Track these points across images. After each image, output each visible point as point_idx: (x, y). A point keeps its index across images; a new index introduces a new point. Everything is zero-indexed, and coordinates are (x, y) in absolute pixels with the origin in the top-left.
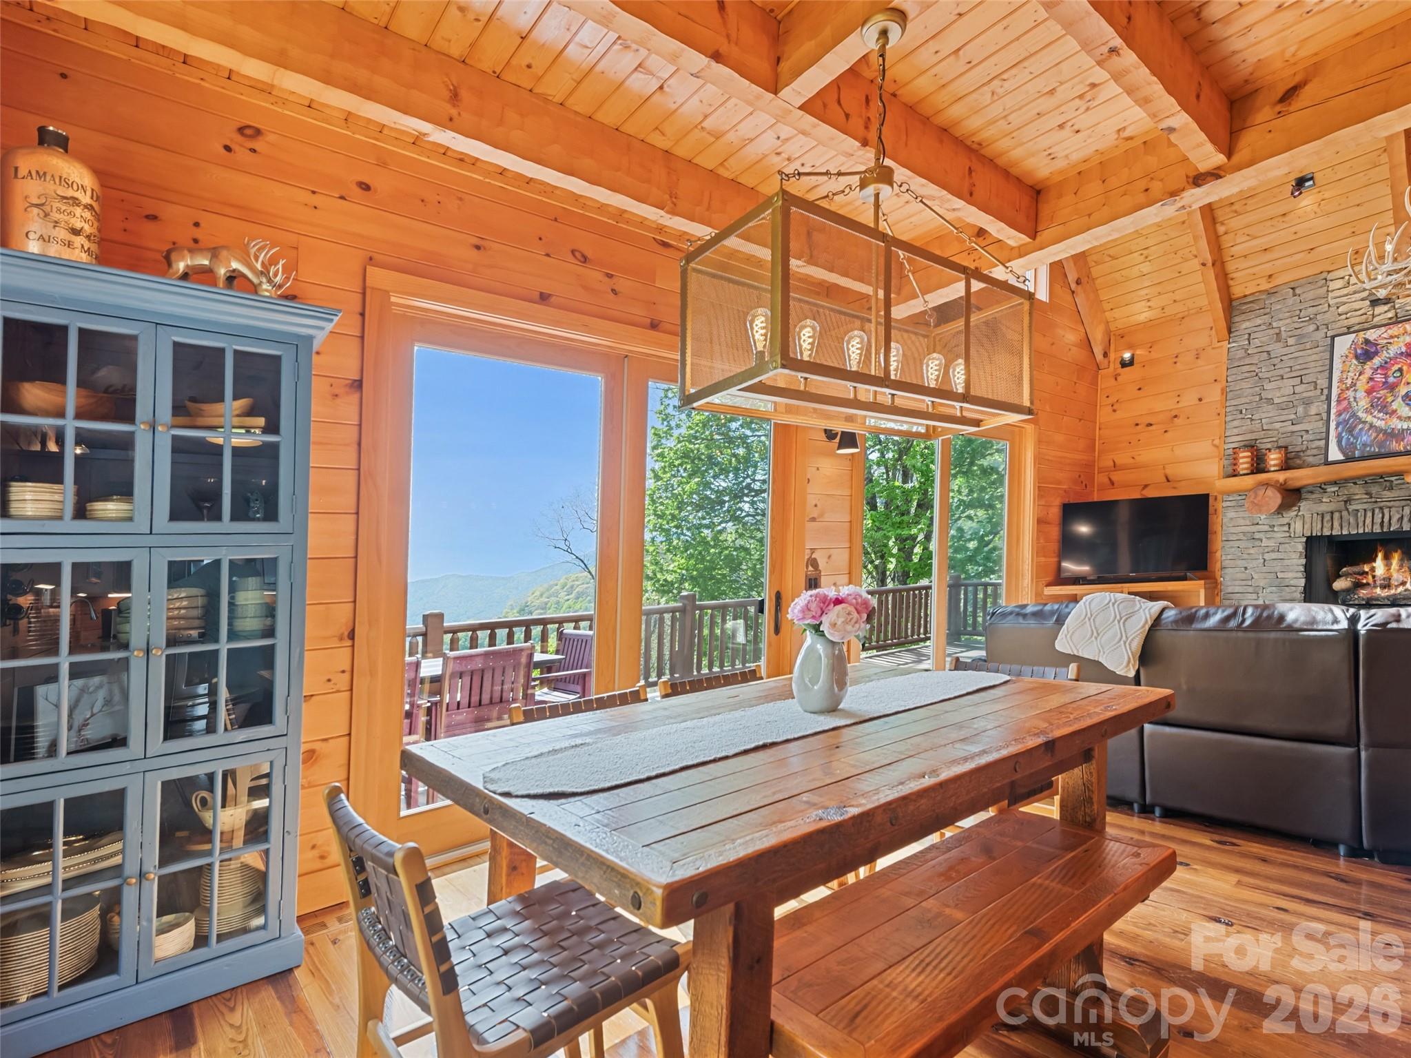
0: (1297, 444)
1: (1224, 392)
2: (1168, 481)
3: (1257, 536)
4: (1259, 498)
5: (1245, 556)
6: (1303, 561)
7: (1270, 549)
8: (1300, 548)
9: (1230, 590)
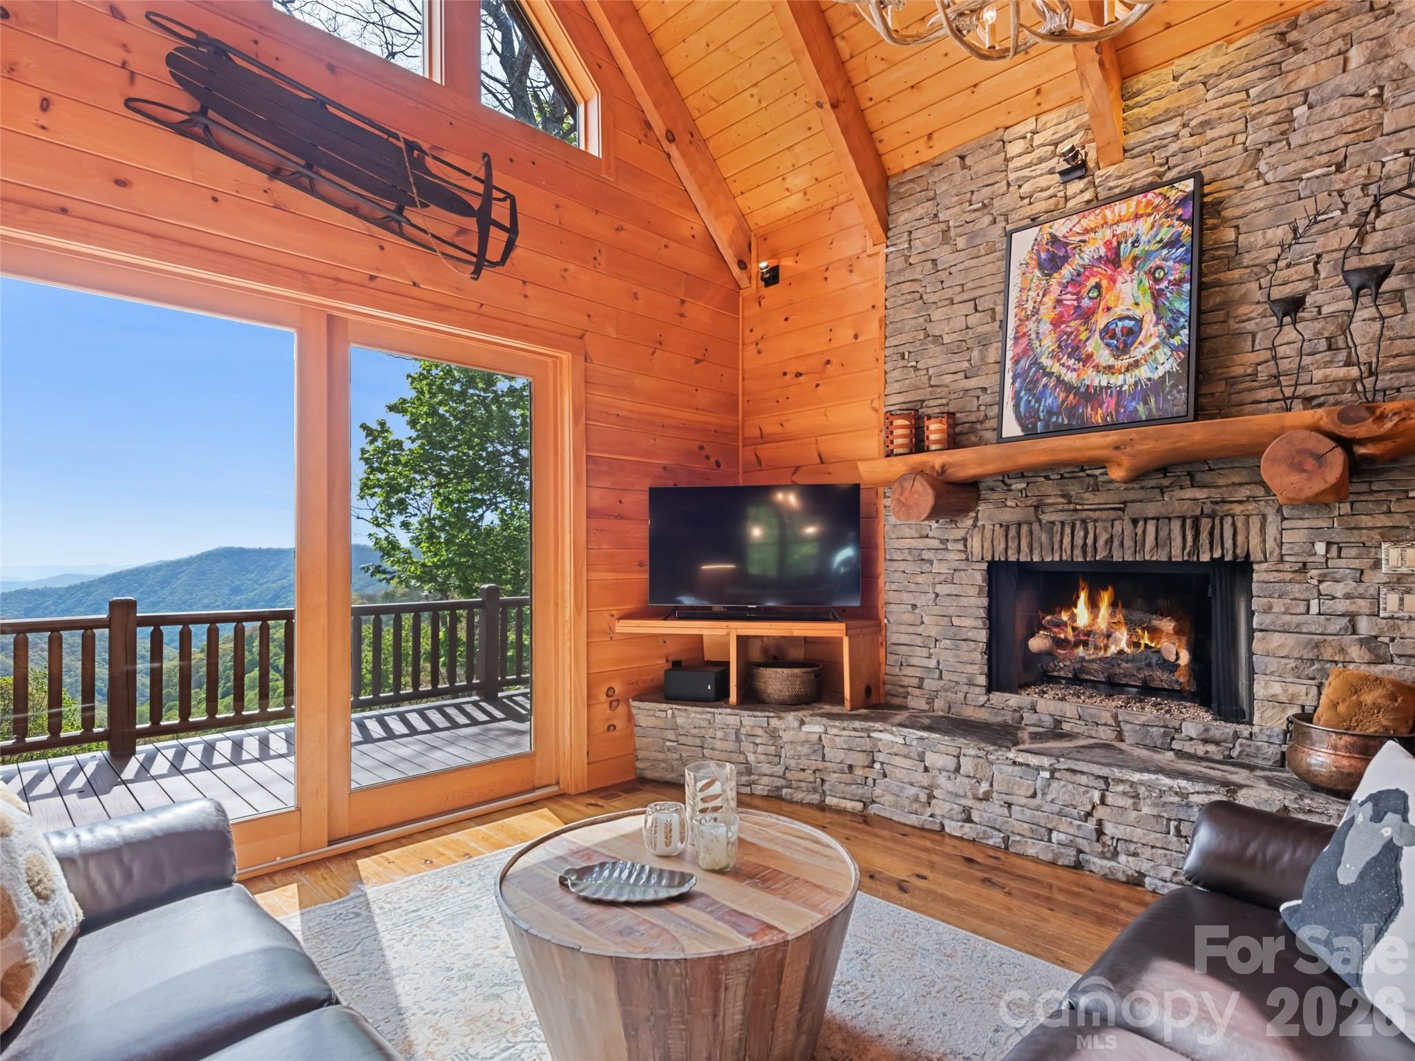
0: (970, 410)
1: (883, 323)
2: (822, 462)
3: (926, 555)
4: (907, 494)
5: (912, 587)
6: (984, 601)
7: (942, 578)
8: (979, 579)
9: (894, 638)
